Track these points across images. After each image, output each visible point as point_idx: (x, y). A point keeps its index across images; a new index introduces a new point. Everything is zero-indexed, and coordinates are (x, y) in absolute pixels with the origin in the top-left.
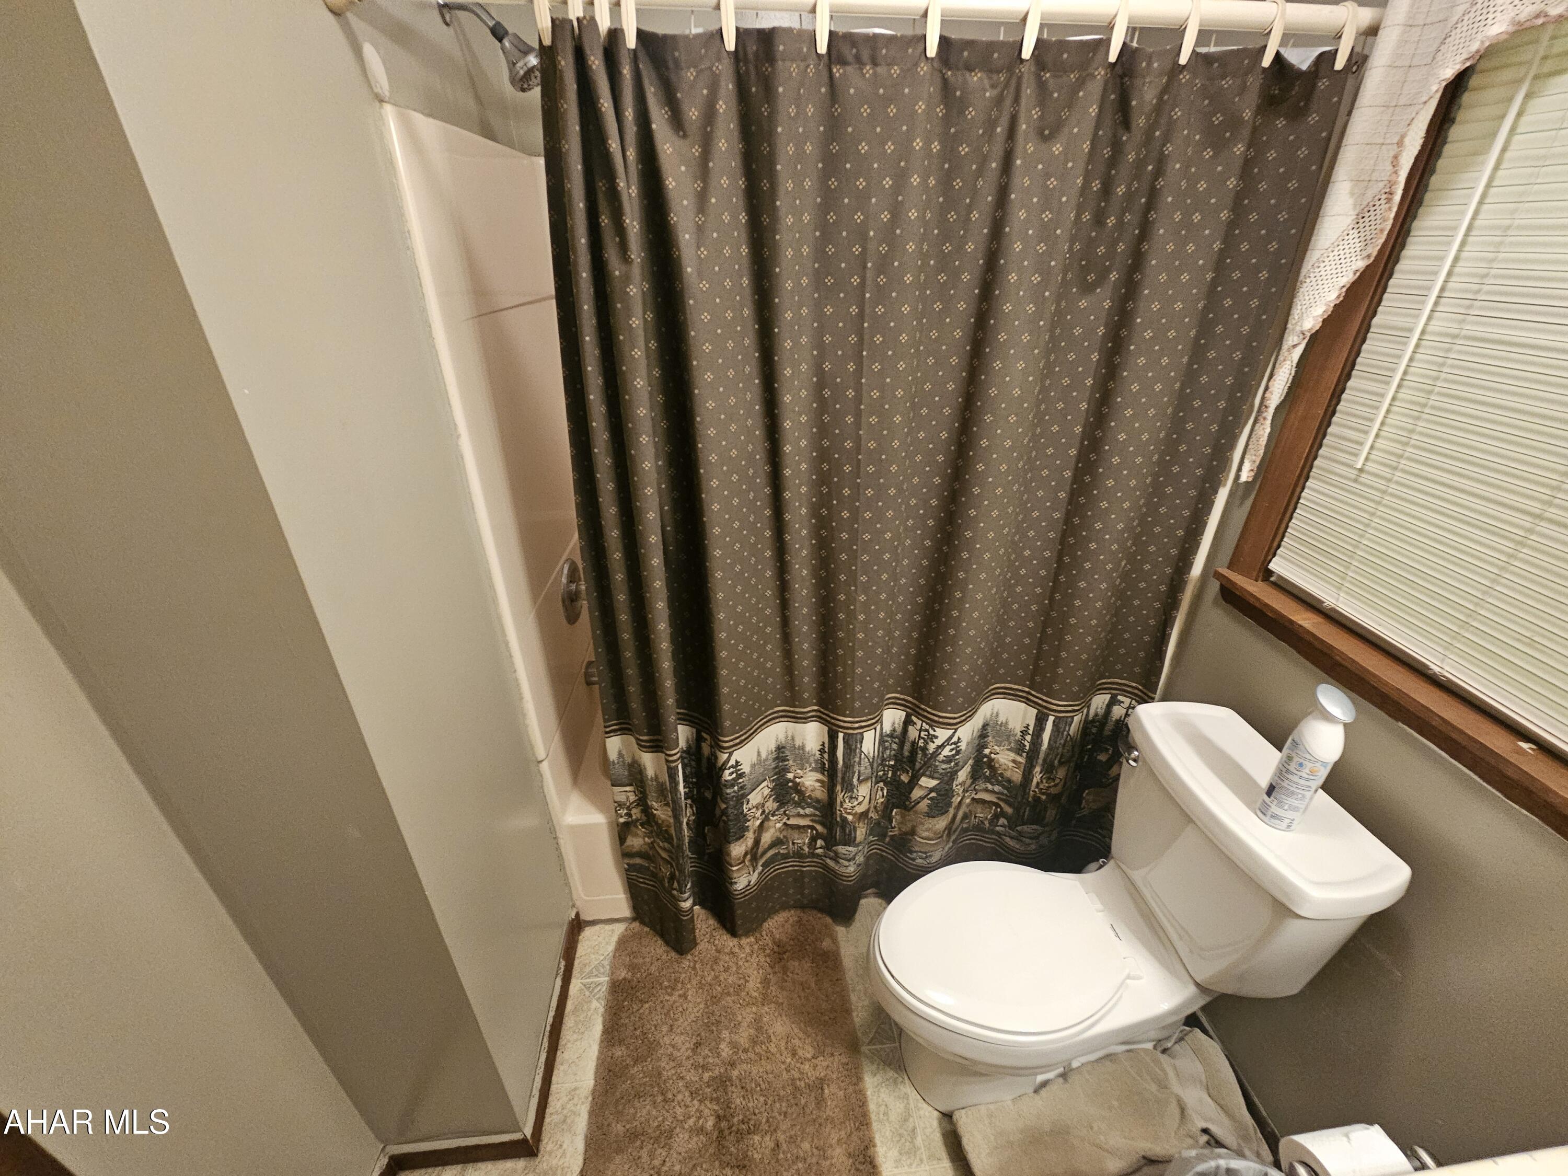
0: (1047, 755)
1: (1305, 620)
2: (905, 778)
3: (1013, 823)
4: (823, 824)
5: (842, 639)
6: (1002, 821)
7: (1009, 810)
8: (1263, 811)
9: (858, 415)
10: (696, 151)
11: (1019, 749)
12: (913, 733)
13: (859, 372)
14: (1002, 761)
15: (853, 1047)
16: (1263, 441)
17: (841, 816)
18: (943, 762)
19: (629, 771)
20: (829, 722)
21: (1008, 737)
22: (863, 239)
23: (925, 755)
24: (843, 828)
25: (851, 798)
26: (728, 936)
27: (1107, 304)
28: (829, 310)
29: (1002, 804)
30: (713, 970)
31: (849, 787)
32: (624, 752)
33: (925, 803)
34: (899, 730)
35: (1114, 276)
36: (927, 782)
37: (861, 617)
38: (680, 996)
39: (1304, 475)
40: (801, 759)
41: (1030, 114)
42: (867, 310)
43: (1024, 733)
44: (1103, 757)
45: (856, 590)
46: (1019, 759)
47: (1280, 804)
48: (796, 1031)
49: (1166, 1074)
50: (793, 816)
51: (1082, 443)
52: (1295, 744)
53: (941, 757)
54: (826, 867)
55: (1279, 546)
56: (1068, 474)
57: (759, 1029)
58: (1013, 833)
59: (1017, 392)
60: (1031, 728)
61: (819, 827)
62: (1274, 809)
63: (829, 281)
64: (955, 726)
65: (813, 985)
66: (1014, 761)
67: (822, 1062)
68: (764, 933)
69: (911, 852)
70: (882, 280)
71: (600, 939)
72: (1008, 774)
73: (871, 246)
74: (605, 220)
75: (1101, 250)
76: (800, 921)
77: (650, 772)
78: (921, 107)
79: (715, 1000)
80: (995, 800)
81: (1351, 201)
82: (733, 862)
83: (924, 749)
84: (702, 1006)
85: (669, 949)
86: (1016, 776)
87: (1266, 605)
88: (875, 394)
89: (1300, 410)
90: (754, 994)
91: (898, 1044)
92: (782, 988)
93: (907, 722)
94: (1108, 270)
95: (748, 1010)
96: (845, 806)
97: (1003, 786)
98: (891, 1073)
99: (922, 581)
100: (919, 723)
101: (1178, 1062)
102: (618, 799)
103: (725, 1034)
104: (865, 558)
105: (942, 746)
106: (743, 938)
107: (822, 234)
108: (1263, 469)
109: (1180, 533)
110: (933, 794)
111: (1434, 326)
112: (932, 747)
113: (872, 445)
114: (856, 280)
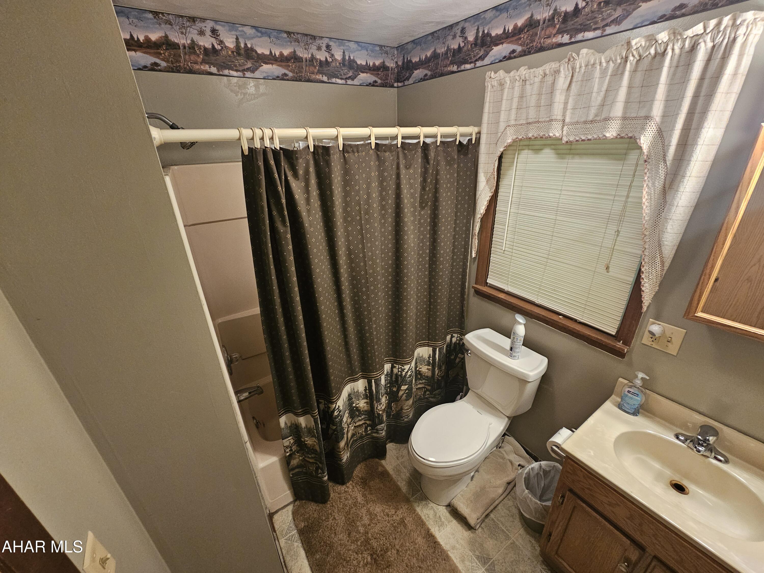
0: (438, 362)
1: (502, 296)
2: (395, 389)
3: (431, 391)
4: (369, 420)
5: (369, 343)
6: (428, 393)
7: (429, 388)
8: (511, 356)
9: (365, 262)
10: (303, 184)
11: (428, 364)
12: (395, 371)
13: (363, 248)
14: (423, 370)
15: (407, 501)
16: (477, 244)
17: (377, 413)
18: (408, 378)
19: (290, 429)
20: (368, 377)
21: (424, 361)
22: (360, 205)
23: (401, 377)
24: (379, 418)
25: (380, 404)
26: (341, 486)
27: (429, 212)
28: (350, 229)
29: (426, 386)
30: (341, 502)
31: (379, 400)
32: (287, 422)
33: (404, 397)
34: (389, 371)
35: (429, 203)
36: (404, 387)
37: (375, 333)
38: (332, 520)
39: (490, 253)
40: (358, 396)
41: (402, 162)
42: (364, 227)
43: (429, 357)
44: (453, 357)
45: (372, 324)
46: (429, 367)
47: (515, 352)
48: (385, 506)
49: (503, 454)
50: (357, 422)
51: (430, 255)
52: (514, 333)
53: (408, 376)
54: (373, 438)
55: (488, 275)
56: (427, 266)
57: (370, 514)
58: (433, 396)
59: (412, 245)
60: (431, 355)
61: (368, 422)
62: (514, 354)
63: (349, 219)
64: (410, 363)
65: (383, 487)
66: (428, 369)
67: (399, 512)
68: (355, 477)
69: (402, 418)
70: (367, 217)
71: (283, 517)
72: (426, 374)
73: (362, 206)
74: (275, 213)
75: (426, 197)
76: (366, 465)
77: (303, 425)
78: (372, 163)
79: (348, 513)
80: (424, 386)
81: (484, 178)
82: (341, 450)
83: (401, 375)
84: (344, 518)
85: (318, 504)
86: (429, 374)
87: (490, 294)
88: (370, 254)
89: (484, 234)
90: (362, 502)
91: (421, 491)
92: (371, 494)
93: (393, 367)
94: (428, 202)
95: (363, 509)
96: (378, 408)
97: (426, 380)
98: (424, 502)
99: (390, 314)
100: (397, 366)
101: (505, 449)
102: (285, 445)
103: (358, 523)
104: (373, 311)
105: (407, 372)
106: (348, 484)
107: (346, 204)
108: (478, 252)
109: (460, 277)
110: (407, 391)
111: (512, 210)
112: (404, 373)
113: (371, 271)
114: (358, 218)
